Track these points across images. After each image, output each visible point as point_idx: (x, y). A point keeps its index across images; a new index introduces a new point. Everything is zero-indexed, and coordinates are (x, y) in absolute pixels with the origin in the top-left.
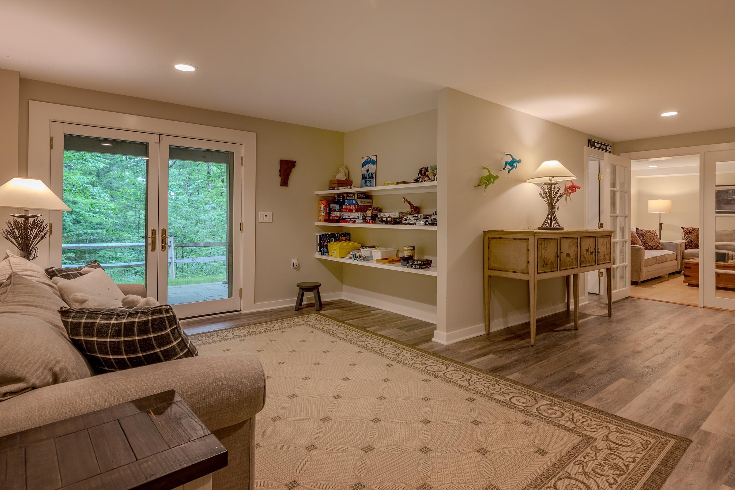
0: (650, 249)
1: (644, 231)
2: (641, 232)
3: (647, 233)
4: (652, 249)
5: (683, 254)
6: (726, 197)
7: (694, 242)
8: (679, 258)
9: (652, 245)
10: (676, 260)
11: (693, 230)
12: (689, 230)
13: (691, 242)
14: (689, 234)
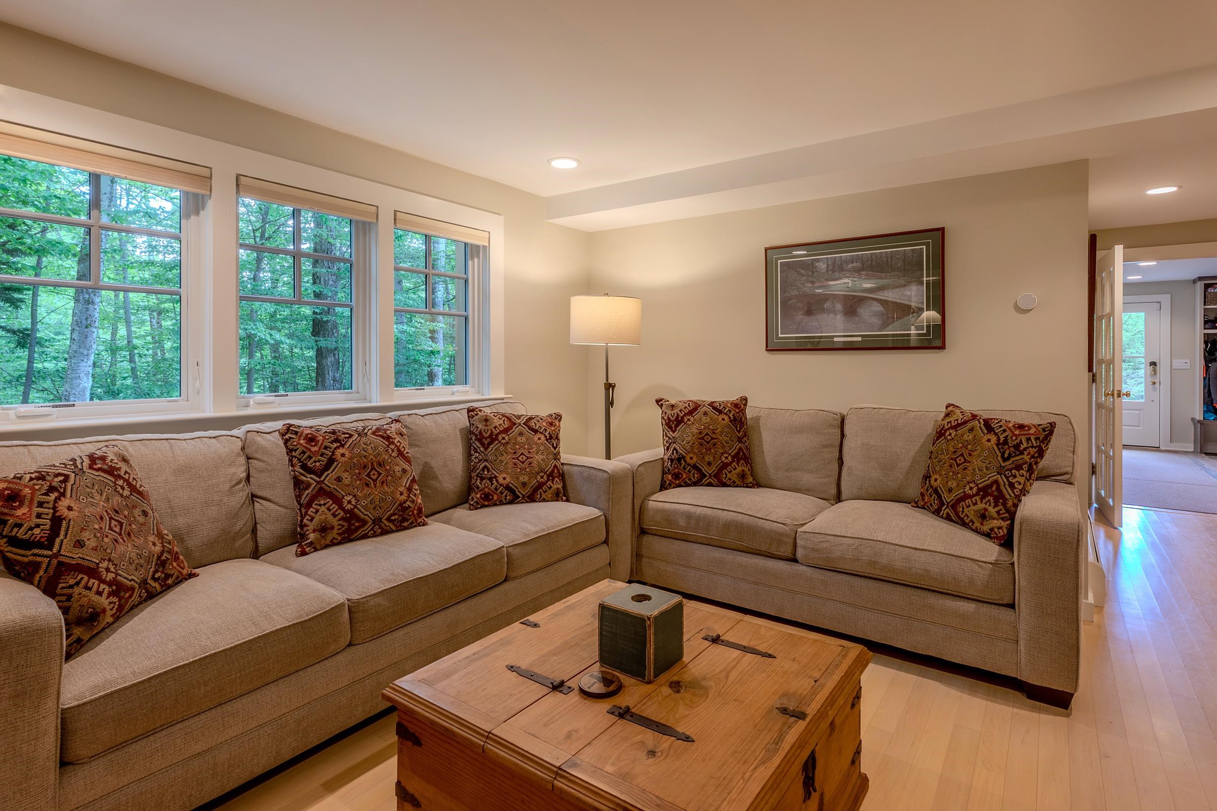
0: (502, 503)
1: (497, 422)
2: (480, 426)
3: (506, 431)
4: (511, 502)
5: (639, 513)
6: (807, 288)
7: (688, 459)
8: (624, 531)
9: (515, 484)
10: (606, 542)
11: (691, 413)
12: (676, 411)
13: (679, 460)
14: (677, 426)
